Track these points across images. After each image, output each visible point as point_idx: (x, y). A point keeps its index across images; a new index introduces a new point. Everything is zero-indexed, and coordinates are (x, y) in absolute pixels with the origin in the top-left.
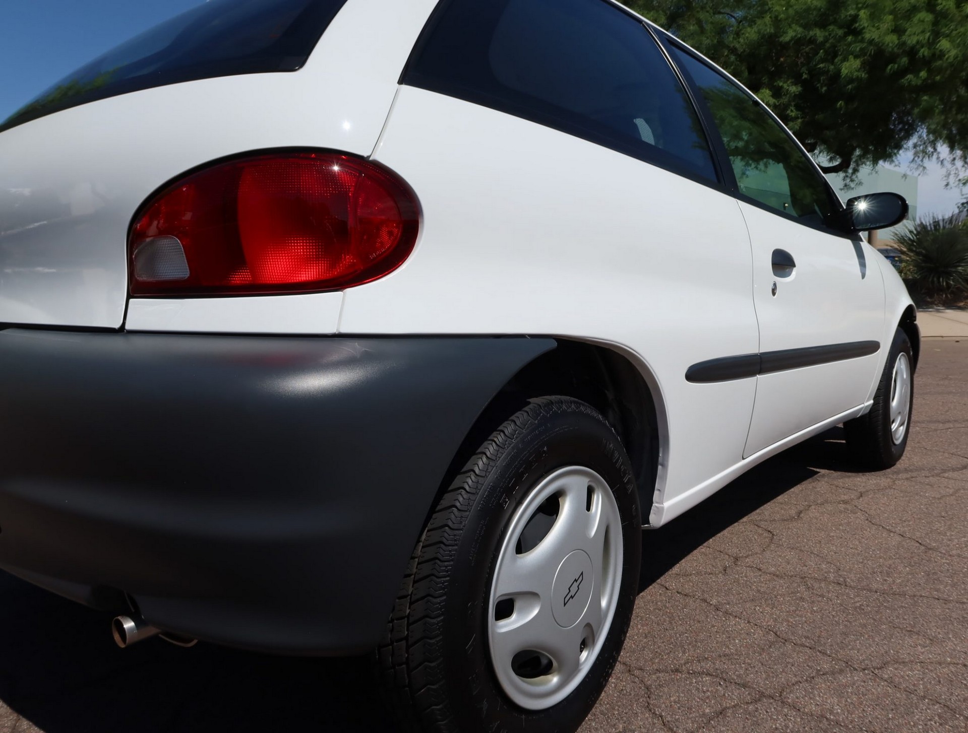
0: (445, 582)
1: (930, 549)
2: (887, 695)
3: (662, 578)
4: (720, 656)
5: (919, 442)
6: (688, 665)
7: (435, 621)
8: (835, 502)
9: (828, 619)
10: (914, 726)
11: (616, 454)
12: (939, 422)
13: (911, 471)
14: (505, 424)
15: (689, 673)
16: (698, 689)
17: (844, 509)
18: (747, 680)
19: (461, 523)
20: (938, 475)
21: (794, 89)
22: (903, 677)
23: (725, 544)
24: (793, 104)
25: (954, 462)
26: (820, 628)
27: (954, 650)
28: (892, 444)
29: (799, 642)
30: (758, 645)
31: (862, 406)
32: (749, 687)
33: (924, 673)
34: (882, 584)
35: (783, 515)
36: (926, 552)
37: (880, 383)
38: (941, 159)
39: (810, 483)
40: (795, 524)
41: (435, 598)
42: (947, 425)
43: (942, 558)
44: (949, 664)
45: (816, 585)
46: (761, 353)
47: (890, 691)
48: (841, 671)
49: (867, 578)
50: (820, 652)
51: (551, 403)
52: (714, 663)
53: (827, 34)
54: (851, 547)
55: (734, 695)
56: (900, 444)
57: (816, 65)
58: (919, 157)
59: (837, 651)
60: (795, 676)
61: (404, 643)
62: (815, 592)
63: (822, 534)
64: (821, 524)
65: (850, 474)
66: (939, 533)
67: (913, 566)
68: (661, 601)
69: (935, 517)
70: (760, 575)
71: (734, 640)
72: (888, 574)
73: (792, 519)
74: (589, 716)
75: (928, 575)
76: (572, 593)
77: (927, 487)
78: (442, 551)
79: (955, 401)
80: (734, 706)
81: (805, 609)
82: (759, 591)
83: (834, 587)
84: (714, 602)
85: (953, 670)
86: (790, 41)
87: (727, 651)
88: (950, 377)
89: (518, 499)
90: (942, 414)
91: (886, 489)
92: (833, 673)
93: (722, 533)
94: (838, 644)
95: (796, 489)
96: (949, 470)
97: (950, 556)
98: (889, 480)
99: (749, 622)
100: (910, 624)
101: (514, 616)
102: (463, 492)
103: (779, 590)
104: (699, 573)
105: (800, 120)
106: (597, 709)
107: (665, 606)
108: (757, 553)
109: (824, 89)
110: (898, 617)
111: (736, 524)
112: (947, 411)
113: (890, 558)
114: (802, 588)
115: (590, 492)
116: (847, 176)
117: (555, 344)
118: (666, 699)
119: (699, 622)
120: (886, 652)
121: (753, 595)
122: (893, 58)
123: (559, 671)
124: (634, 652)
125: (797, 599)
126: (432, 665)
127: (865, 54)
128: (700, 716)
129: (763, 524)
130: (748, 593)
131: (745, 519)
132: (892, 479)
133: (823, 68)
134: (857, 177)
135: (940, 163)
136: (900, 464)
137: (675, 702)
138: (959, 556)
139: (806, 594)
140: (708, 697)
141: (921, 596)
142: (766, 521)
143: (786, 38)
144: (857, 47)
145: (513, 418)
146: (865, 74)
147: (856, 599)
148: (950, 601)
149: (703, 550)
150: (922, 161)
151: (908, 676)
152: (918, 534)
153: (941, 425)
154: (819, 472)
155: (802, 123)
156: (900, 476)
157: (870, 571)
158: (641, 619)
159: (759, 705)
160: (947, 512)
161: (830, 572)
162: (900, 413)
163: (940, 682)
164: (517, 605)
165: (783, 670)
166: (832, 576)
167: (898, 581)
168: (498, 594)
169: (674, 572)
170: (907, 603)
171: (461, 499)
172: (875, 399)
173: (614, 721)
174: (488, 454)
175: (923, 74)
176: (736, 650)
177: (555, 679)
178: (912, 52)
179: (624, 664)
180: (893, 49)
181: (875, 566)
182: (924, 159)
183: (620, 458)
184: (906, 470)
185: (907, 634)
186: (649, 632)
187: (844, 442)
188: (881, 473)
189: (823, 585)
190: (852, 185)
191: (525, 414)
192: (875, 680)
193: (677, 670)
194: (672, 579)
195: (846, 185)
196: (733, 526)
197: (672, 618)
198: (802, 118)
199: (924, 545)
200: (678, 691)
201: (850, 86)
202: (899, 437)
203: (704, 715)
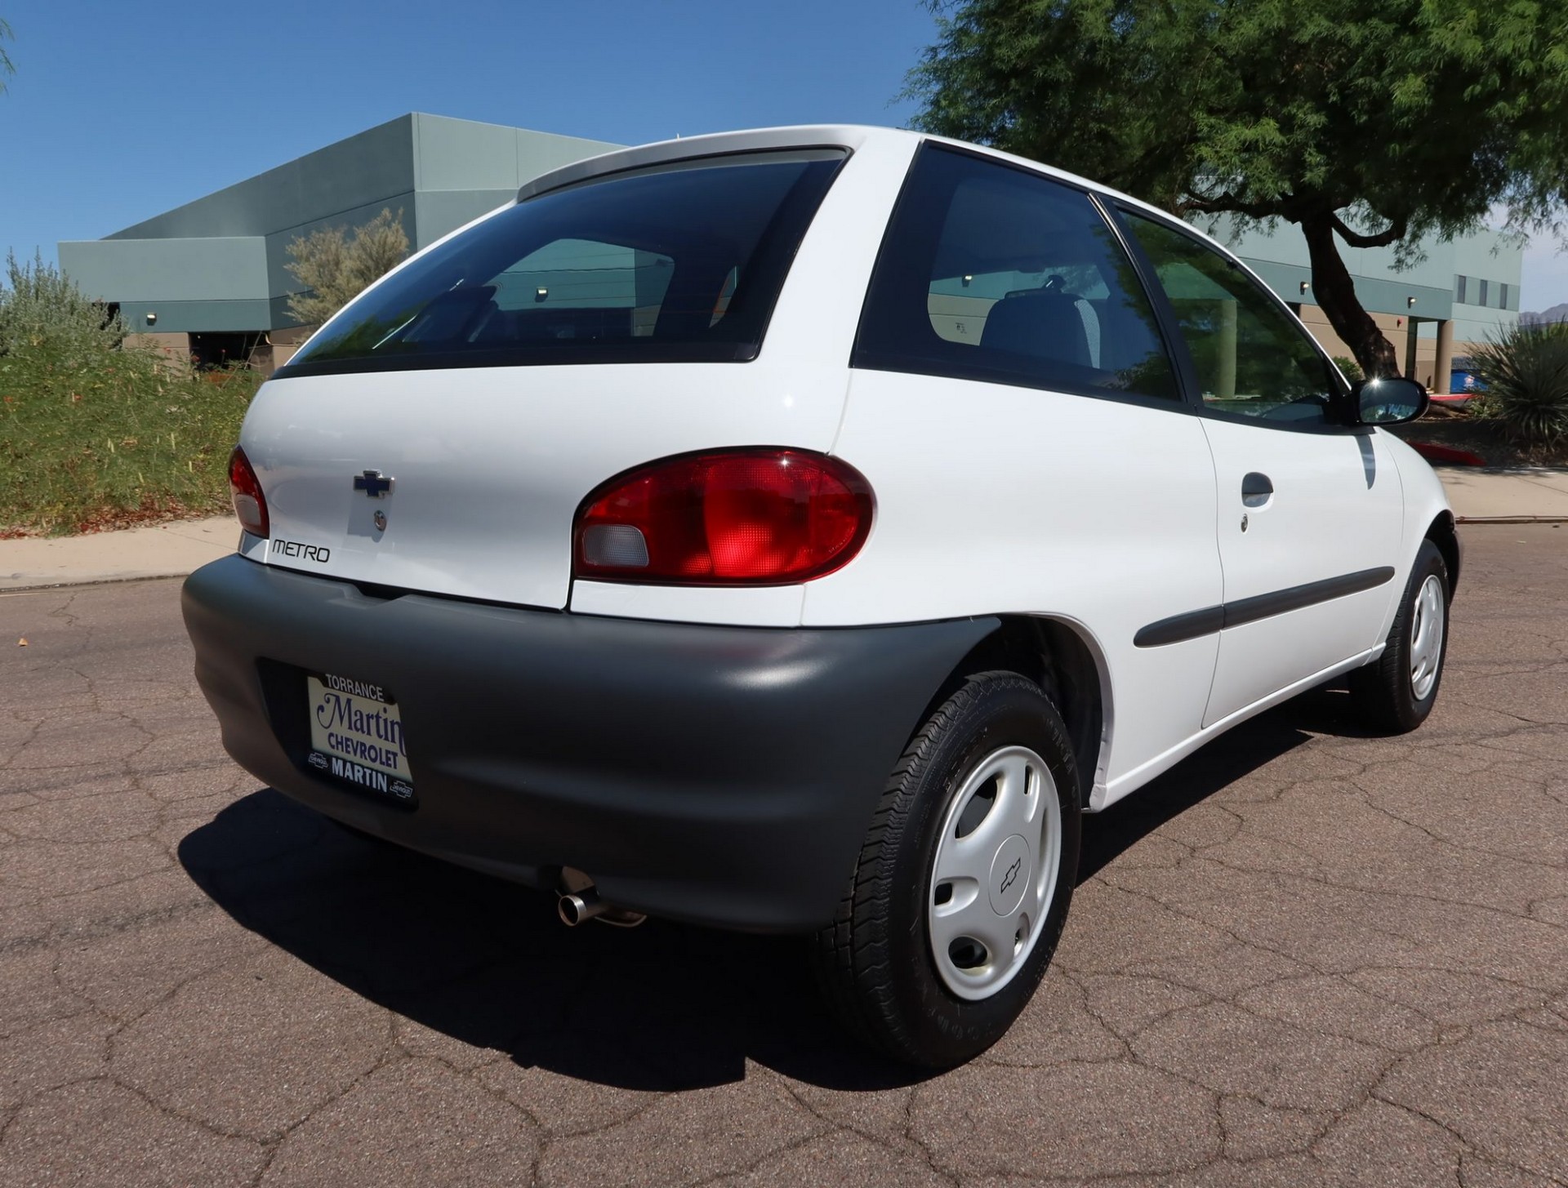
0: (891, 864)
1: (1439, 840)
2: (1352, 1000)
3: (1100, 871)
4: (1168, 959)
5: (1457, 694)
6: (1130, 968)
7: (881, 902)
8: (1327, 779)
9: (1298, 920)
10: (1377, 1029)
11: (1056, 732)
12: (1495, 662)
13: (1439, 736)
14: (945, 705)
15: (1131, 976)
16: (1141, 992)
17: (1339, 787)
18: (1198, 983)
19: (906, 806)
20: (1473, 742)
21: (1315, 120)
22: (1375, 982)
23: (1181, 832)
24: (1312, 143)
25: (1500, 723)
26: (1288, 929)
27: (1441, 955)
28: (1412, 700)
29: (1261, 945)
30: (1213, 948)
31: (1370, 650)
32: (1199, 990)
33: (1399, 979)
34: (1371, 882)
35: (1257, 795)
36: (1433, 844)
37: (1396, 619)
38: (1554, 223)
39: (1298, 752)
40: (1272, 806)
41: (882, 879)
42: (1504, 669)
43: (1452, 851)
44: (1431, 969)
45: (1289, 882)
46: (1225, 605)
47: (1358, 995)
48: (1306, 975)
49: (1353, 874)
50: (1284, 955)
51: (990, 679)
52: (1160, 966)
53: (1367, 32)
54: (1340, 836)
55: (1182, 998)
56: (1426, 698)
57: (1351, 80)
58: (1517, 219)
59: (1304, 955)
60: (1253, 979)
61: (848, 924)
62: (1286, 889)
63: (1306, 820)
64: (1306, 807)
65: (1354, 740)
66: (1456, 820)
67: (1413, 860)
68: (1100, 898)
69: (1456, 800)
70: (1222, 870)
71: (1185, 942)
72: (1380, 870)
73: (1269, 800)
74: (1021, 1016)
75: (1430, 871)
76: (1009, 880)
77: (1456, 758)
78: (888, 835)
79: (1526, 629)
80: (1181, 1009)
81: (1272, 908)
82: (1218, 888)
83: (1310, 884)
84: (1163, 899)
85: (1434, 975)
86: (1311, 41)
87: (1177, 953)
88: (1530, 589)
89: (959, 780)
90: (1502, 651)
91: (1400, 760)
92: (1296, 977)
93: (1177, 817)
94: (1306, 947)
95: (1277, 761)
96: (1490, 736)
97: (1463, 848)
98: (1405, 748)
99: (1204, 923)
100: (1395, 927)
101: (952, 901)
102: (908, 776)
103: (1243, 887)
104: (1146, 866)
105: (1323, 169)
106: (1028, 1009)
107: (1105, 905)
108: (1219, 843)
109: (1364, 118)
110: (1382, 919)
111: (1196, 806)
112: (1511, 646)
113: (1387, 850)
114: (1272, 885)
115: (1028, 772)
116: (1402, 246)
117: (998, 623)
118: (1106, 1001)
119: (1145, 922)
120: (1361, 957)
121: (1212, 893)
122: (1474, 75)
123: (994, 962)
124: (1068, 953)
125: (1264, 898)
126: (879, 945)
127: (1430, 67)
128: (1143, 1018)
129: (1230, 807)
130: (1205, 890)
131: (1208, 800)
132: (1409, 746)
133: (1362, 85)
134: (1418, 246)
135: (1551, 229)
136: (1425, 727)
137: (1115, 1004)
138: (1474, 848)
139: (1275, 893)
140: (1152, 1000)
141: (1415, 896)
142: (1235, 802)
143: (1305, 36)
144: (1416, 55)
145: (953, 698)
146: (1429, 98)
147: (1336, 899)
148: (1448, 902)
149: (1152, 838)
150: (1522, 225)
151: (1381, 981)
152: (1428, 821)
153: (1497, 667)
154: (1311, 737)
155: (1328, 171)
156: (1421, 744)
157: (1359, 865)
158: (1076, 918)
159: (1209, 1008)
160: (1472, 793)
161: (1308, 866)
162: (1425, 658)
163: (1416, 987)
164: (955, 891)
165: (1240, 974)
166: (1310, 871)
167: (1392, 878)
168: (939, 878)
169: (1115, 865)
170: (1396, 904)
171: (905, 782)
172: (1387, 641)
173: (1049, 1021)
174: (930, 736)
175: (1522, 99)
176: (1187, 953)
177: (988, 971)
178: (1505, 66)
179: (1058, 965)
180: (1474, 60)
181: (1365, 860)
182: (1526, 223)
183: (1060, 735)
184: (1432, 735)
185: (1389, 937)
186: (1086, 933)
187: (1348, 692)
188: (1398, 738)
189: (1297, 882)
190: (1410, 260)
191: (965, 693)
192: (1342, 985)
193: (1118, 973)
194: (1112, 872)
195: (1400, 261)
196: (1191, 808)
197: (1112, 917)
198: (1326, 165)
199: (1433, 836)
200: (1118, 993)
201: (1405, 119)
202: (1424, 691)
203: (1147, 1016)
